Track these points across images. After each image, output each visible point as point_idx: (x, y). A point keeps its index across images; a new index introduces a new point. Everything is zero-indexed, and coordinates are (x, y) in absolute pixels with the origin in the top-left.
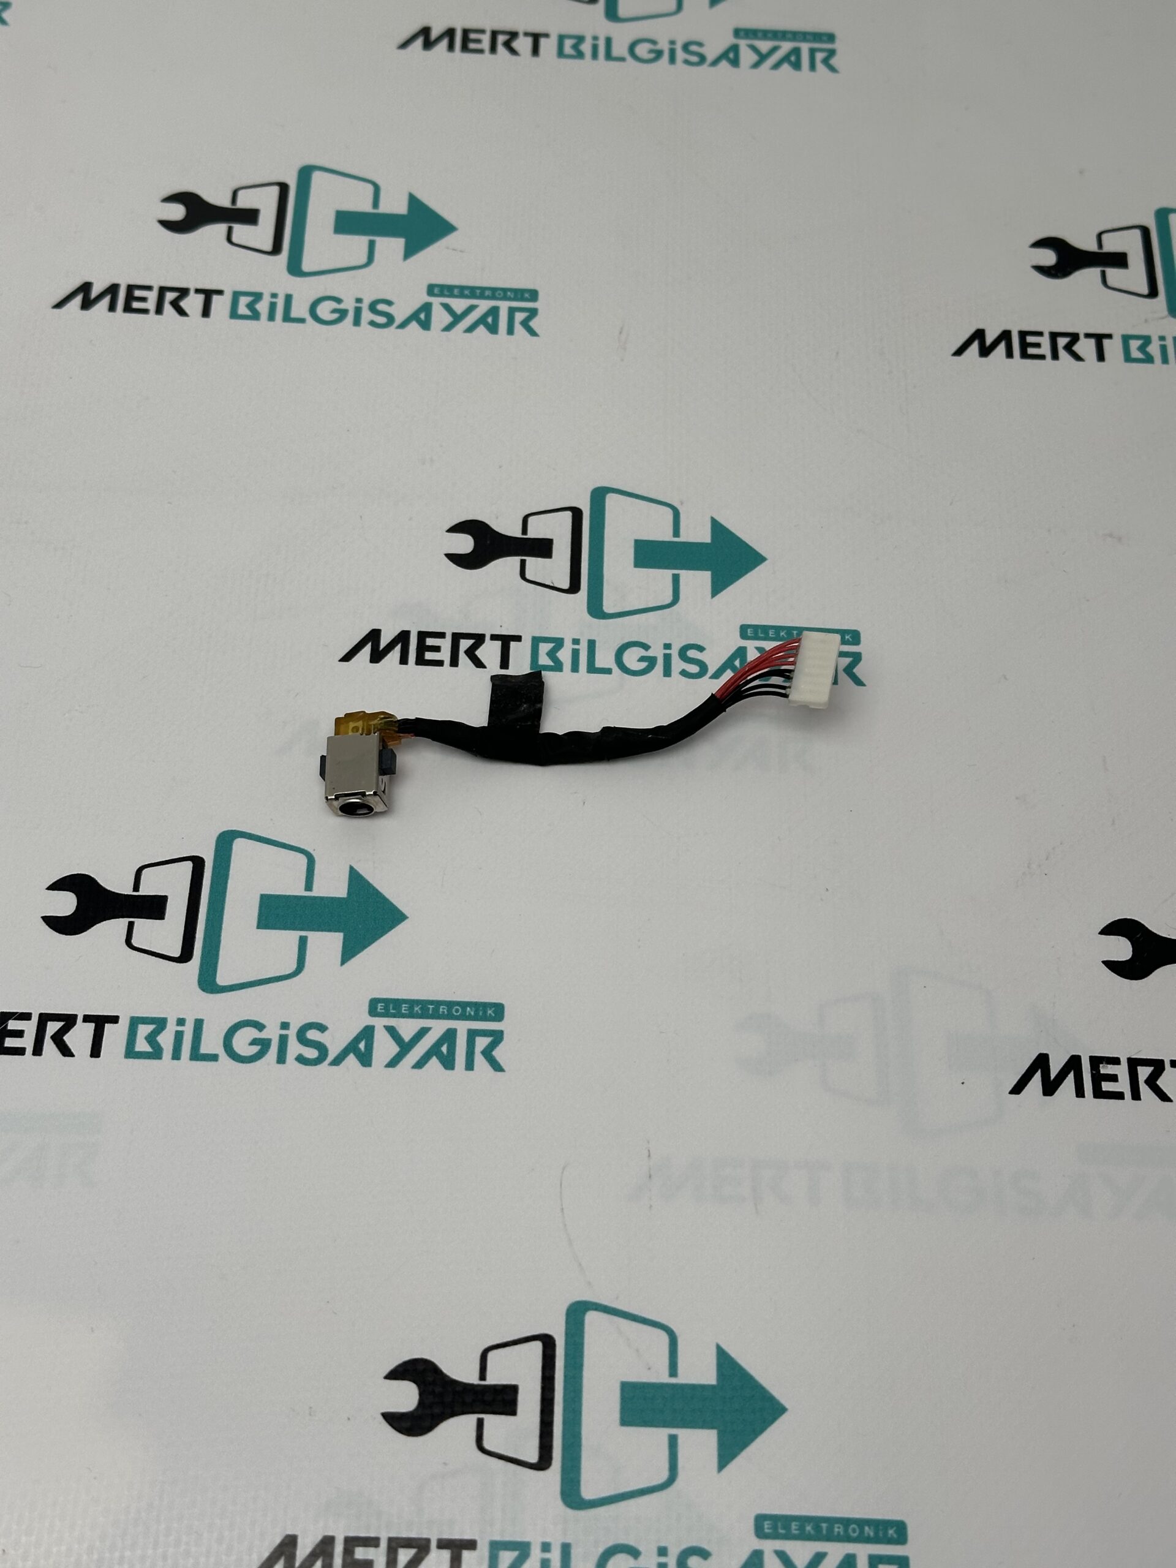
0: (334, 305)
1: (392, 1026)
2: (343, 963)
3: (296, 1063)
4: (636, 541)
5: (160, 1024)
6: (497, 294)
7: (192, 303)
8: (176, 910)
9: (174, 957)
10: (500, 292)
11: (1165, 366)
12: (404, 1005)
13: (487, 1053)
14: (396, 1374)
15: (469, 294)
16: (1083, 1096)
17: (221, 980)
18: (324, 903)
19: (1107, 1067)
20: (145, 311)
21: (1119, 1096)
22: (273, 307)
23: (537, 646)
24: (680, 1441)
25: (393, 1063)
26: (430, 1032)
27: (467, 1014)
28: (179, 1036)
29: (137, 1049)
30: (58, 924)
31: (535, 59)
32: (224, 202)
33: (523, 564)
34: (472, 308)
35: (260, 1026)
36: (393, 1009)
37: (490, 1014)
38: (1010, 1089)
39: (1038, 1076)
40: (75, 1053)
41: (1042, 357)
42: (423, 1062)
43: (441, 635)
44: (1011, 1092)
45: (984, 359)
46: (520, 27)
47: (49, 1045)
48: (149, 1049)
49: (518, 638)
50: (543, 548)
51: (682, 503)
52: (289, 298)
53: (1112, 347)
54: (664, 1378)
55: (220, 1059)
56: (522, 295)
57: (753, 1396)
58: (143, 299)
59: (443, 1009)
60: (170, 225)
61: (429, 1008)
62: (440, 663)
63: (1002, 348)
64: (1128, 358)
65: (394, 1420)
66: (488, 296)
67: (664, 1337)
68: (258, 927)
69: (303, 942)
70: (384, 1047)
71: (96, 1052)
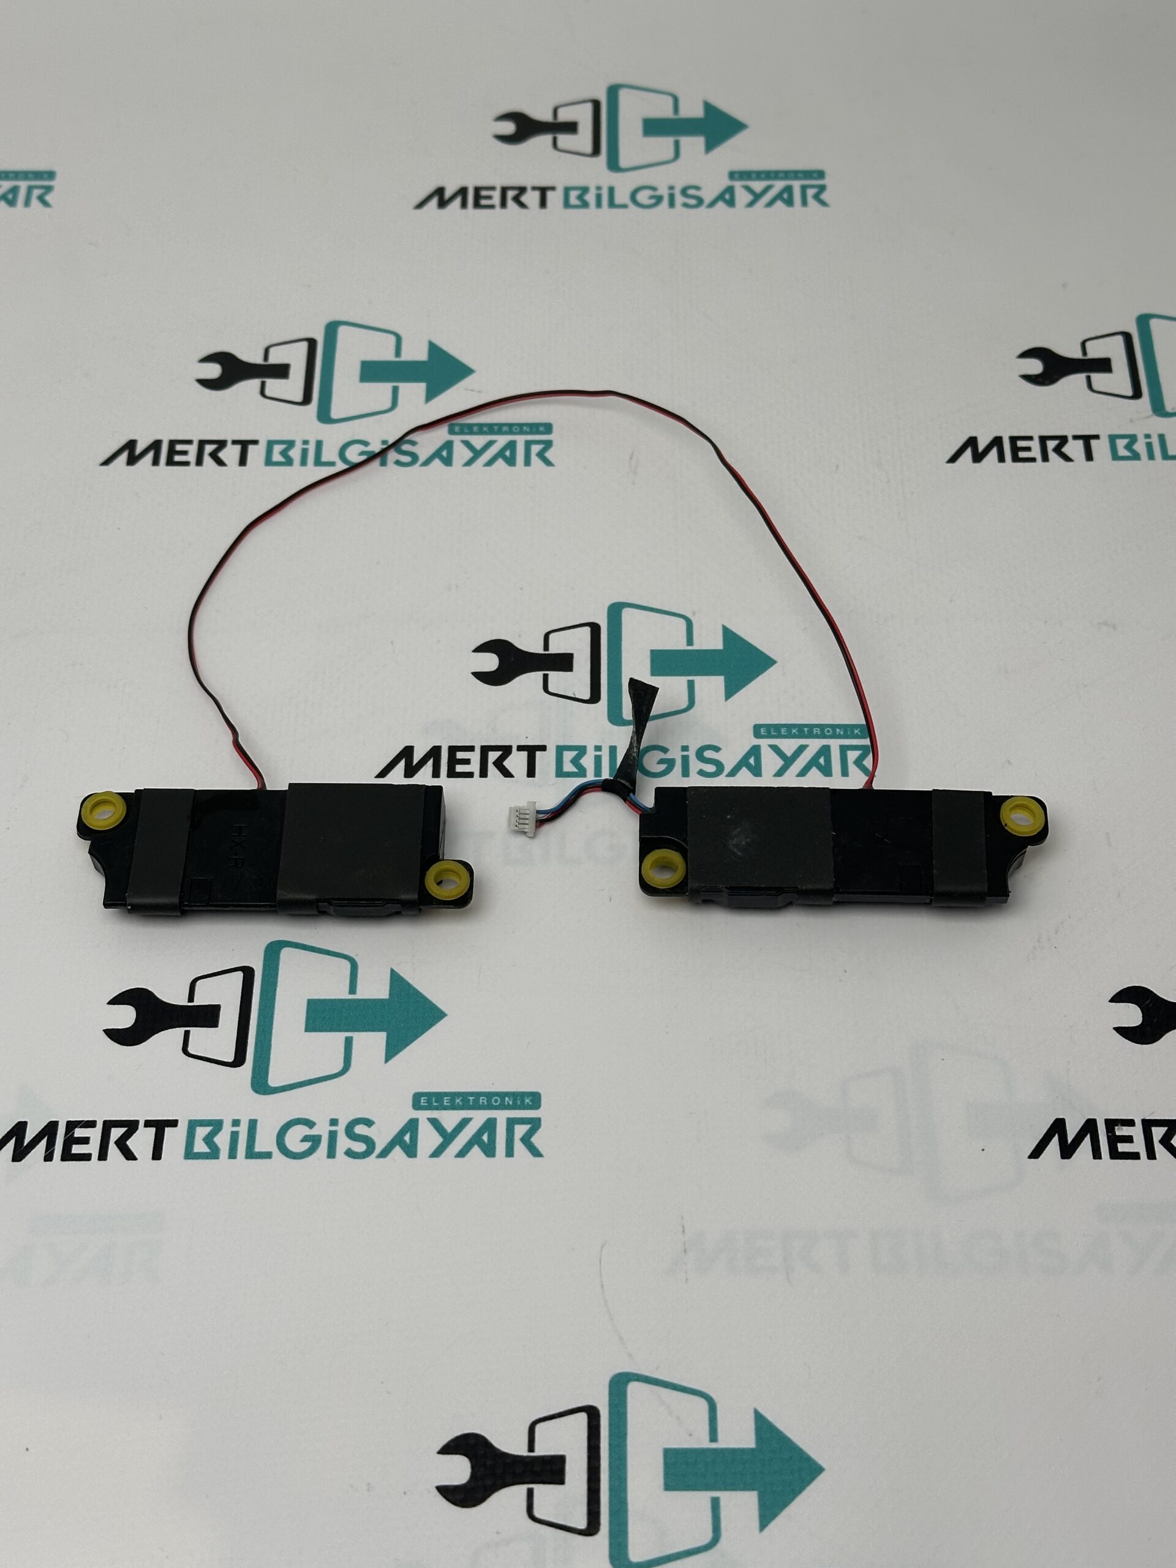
0: (362, 448)
1: (435, 1118)
2: (387, 1061)
3: (346, 1157)
4: (652, 651)
5: (217, 1125)
6: (514, 431)
7: (230, 454)
8: (229, 1018)
9: (228, 1062)
10: (516, 427)
11: (1151, 462)
12: (445, 1098)
13: (526, 1140)
14: (447, 1450)
15: (488, 431)
16: (1100, 1158)
17: (273, 1081)
18: (368, 1006)
19: (1122, 1129)
20: (187, 464)
21: (1135, 1156)
22: (305, 453)
23: (562, 754)
24: (722, 1503)
25: (437, 1153)
26: (471, 1123)
27: (506, 1103)
28: (234, 1136)
29: (196, 1150)
30: (118, 1036)
31: (543, 211)
32: (257, 359)
33: (546, 678)
34: (490, 444)
35: (310, 1124)
36: (436, 1102)
37: (528, 1103)
38: (1029, 1154)
39: (1056, 1138)
40: (137, 1157)
41: (1033, 460)
42: (465, 1151)
43: (471, 749)
44: (1030, 1157)
45: (977, 465)
46: (528, 183)
47: (113, 1150)
48: (206, 1149)
49: (543, 748)
50: (564, 662)
51: (694, 613)
52: (319, 444)
53: (1100, 448)
54: (706, 1444)
55: (274, 1155)
56: (538, 428)
57: (791, 1458)
58: (185, 453)
59: (483, 1100)
60: (205, 383)
61: (469, 1100)
62: (470, 775)
63: (994, 452)
64: (1115, 456)
65: (450, 1493)
66: (506, 431)
67: (703, 1405)
68: (306, 1031)
69: (349, 1042)
70: (428, 1139)
71: (157, 1154)
